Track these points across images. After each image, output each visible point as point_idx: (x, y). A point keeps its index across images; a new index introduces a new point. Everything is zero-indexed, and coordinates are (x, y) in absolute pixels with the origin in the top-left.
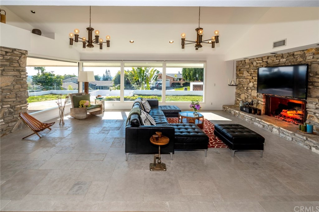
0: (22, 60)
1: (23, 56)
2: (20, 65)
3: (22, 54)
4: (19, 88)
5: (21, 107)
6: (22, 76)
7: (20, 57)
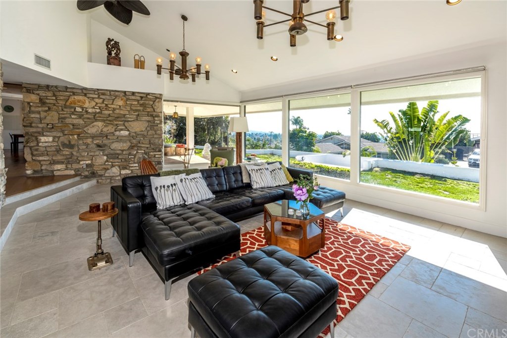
0: (156, 104)
1: (157, 100)
2: (154, 110)
3: (156, 98)
4: (153, 135)
5: (155, 155)
6: (156, 122)
7: (154, 101)
